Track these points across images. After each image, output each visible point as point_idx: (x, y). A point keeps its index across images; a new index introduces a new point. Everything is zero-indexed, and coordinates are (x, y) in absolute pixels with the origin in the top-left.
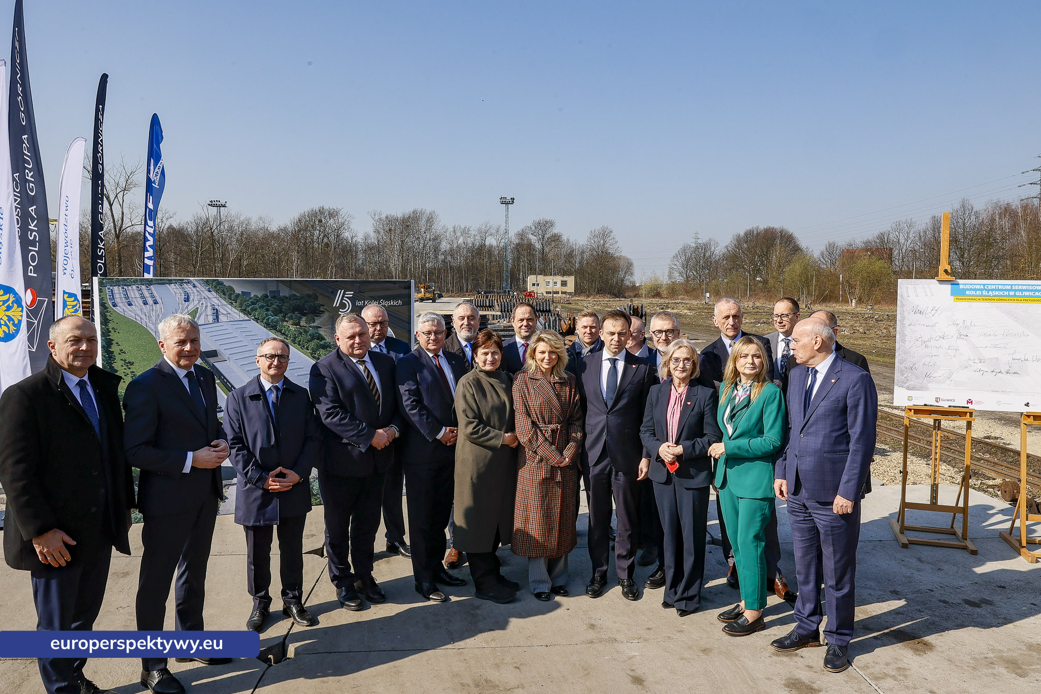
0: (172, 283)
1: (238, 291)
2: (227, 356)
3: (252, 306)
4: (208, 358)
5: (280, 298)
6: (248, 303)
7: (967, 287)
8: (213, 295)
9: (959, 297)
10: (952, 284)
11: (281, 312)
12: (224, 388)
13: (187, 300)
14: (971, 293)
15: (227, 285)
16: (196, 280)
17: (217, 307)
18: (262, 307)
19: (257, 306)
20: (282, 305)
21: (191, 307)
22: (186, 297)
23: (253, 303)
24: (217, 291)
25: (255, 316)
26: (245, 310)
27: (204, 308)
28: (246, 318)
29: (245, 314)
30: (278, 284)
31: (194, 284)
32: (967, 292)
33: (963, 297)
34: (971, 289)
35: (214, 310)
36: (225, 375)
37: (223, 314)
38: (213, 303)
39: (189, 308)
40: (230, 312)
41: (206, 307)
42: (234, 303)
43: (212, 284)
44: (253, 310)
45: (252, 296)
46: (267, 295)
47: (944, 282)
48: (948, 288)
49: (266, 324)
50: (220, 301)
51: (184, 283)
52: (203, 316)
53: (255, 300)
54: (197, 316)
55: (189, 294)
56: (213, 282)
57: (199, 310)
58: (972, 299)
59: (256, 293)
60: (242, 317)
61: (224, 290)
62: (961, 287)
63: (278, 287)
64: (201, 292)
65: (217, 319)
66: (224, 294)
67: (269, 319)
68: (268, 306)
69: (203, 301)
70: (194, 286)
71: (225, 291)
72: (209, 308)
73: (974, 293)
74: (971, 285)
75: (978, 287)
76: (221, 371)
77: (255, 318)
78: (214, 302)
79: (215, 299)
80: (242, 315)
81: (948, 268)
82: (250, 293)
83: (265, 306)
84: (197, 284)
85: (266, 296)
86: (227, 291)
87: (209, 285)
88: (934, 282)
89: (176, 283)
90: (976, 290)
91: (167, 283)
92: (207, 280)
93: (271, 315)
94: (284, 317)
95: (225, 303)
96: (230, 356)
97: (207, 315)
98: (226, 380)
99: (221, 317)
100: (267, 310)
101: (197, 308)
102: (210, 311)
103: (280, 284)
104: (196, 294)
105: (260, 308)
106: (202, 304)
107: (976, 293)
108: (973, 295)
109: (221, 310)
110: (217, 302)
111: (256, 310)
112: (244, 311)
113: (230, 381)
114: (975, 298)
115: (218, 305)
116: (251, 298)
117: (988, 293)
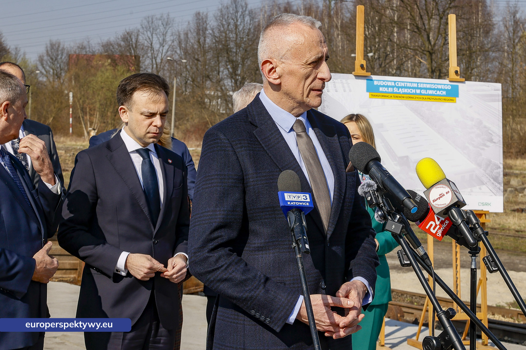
7: (381, 83)
9: (374, 94)
10: (367, 80)
14: (384, 89)
32: (381, 89)
33: (377, 94)
34: (384, 86)
47: (360, 78)
48: (363, 82)
58: (385, 96)
62: (376, 83)
73: (386, 89)
74: (384, 81)
75: (389, 84)
81: (364, 62)
88: (350, 77)
90: (388, 87)
107: (388, 90)
108: (386, 92)
114: (388, 95)
117: (398, 90)
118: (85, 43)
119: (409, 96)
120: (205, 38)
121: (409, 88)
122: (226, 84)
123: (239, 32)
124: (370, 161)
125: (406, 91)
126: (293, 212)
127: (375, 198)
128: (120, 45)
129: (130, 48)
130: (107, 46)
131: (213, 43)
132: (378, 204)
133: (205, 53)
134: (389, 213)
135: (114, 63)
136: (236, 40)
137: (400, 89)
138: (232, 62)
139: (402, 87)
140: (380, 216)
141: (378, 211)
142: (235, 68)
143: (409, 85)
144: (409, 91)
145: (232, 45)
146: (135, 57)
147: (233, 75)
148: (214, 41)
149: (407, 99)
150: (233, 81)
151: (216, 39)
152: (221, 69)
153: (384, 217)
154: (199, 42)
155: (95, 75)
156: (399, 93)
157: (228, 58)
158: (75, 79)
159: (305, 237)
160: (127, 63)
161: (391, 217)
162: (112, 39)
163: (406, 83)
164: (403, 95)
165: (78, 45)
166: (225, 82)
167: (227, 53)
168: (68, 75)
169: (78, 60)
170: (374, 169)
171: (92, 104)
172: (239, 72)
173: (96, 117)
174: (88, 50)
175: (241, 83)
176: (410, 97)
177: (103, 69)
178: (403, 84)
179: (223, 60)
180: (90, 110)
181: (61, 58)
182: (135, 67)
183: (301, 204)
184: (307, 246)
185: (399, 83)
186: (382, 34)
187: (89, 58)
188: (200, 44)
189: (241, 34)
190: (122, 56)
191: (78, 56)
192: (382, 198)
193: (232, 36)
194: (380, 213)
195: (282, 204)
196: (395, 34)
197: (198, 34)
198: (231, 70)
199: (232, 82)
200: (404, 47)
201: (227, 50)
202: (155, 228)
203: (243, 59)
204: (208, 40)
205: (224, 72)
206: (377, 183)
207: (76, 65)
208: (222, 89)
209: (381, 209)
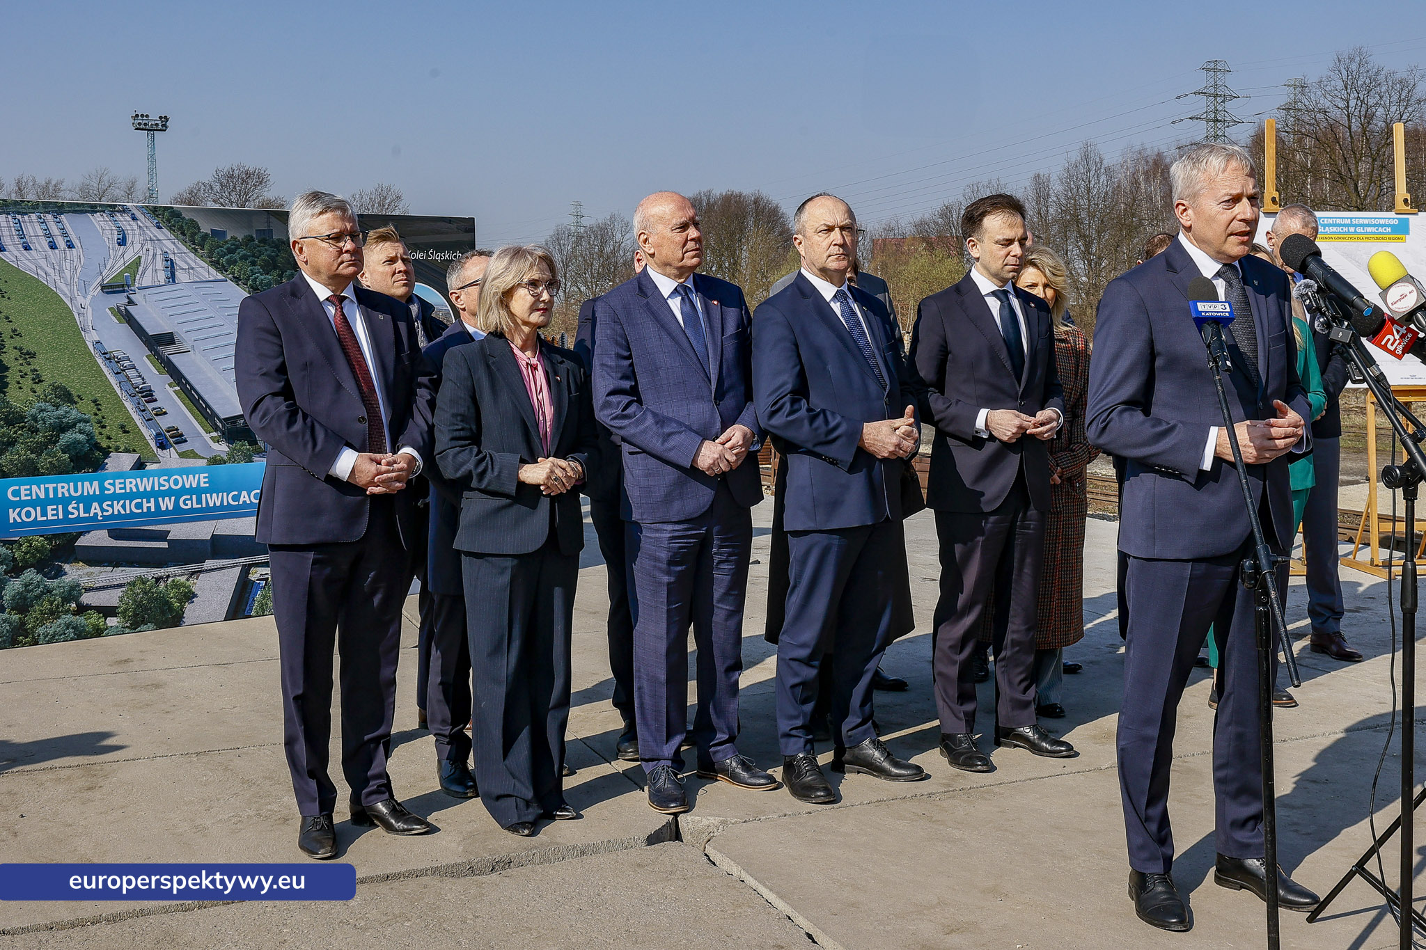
0: (96, 212)
1: (206, 228)
2: (190, 343)
3: (229, 256)
4: (160, 346)
5: (273, 242)
6: (222, 251)
8: (166, 236)
11: (275, 268)
12: (187, 401)
13: (122, 242)
15: (187, 218)
16: (136, 207)
17: (171, 256)
18: (244, 258)
19: (236, 256)
20: (277, 256)
21: (130, 254)
22: (121, 237)
23: (230, 251)
24: (171, 229)
25: (233, 273)
26: (218, 262)
27: (150, 257)
28: (220, 277)
29: (217, 269)
30: (268, 218)
31: (133, 214)
35: (167, 261)
36: (189, 378)
37: (182, 269)
38: (166, 250)
39: (127, 257)
40: (193, 265)
41: (155, 255)
42: (199, 250)
43: (163, 215)
44: (232, 262)
45: (229, 238)
46: (252, 237)
49: (252, 287)
50: (176, 246)
51: (117, 211)
52: (149, 273)
53: (234, 245)
54: (140, 272)
55: (126, 232)
56: (164, 211)
57: (143, 260)
59: (235, 233)
60: (213, 276)
61: (182, 227)
63: (269, 222)
64: (145, 229)
65: (172, 278)
66: (183, 234)
67: (256, 278)
68: (254, 256)
69: (149, 245)
70: (134, 219)
71: (185, 227)
72: (159, 258)
76: (182, 369)
77: (234, 277)
78: (167, 248)
79: (169, 242)
80: (212, 271)
81: (1276, 195)
82: (224, 233)
83: (249, 256)
84: (138, 214)
85: (251, 239)
86: (188, 228)
87: (157, 216)
89: (104, 212)
91: (88, 212)
92: (155, 207)
93: (259, 272)
94: (281, 276)
95: (184, 249)
96: (195, 344)
97: (156, 270)
98: (190, 385)
99: (178, 274)
100: (253, 263)
101: (140, 258)
102: (160, 264)
103: (273, 219)
104: (138, 231)
105: (241, 259)
106: (148, 250)
109: (179, 262)
110: (172, 247)
111: (235, 262)
112: (215, 264)
113: (197, 387)
115: (174, 253)
116: (227, 242)
117: (1324, 229)
118: (893, 224)
119: (1339, 236)
120: (1047, 208)
121: (1340, 225)
122: (1077, 266)
123: (1092, 197)
124: (1307, 256)
125: (1335, 229)
126: (1208, 324)
127: (1315, 301)
128: (936, 224)
129: (950, 227)
130: (921, 226)
131: (1059, 214)
132: (1319, 309)
133: (1048, 226)
134: (1334, 318)
135: (931, 246)
136: (1089, 209)
137: (1327, 228)
138: (1083, 236)
139: (1329, 225)
140: (1323, 324)
141: (1318, 318)
142: (1088, 246)
143: (1338, 221)
144: (1339, 229)
145: (1083, 214)
146: (957, 238)
147: (1086, 254)
148: (1059, 210)
149: (1337, 240)
150: (1086, 262)
151: (1063, 208)
152: (1070, 248)
153: (1328, 325)
154: (1039, 213)
155: (907, 263)
156: (1326, 233)
157: (1079, 232)
158: (883, 269)
159: (1225, 353)
160: (947, 246)
161: (1336, 324)
162: (927, 216)
163: (1334, 220)
164: (1330, 236)
165: (884, 226)
166: (1077, 263)
167: (1078, 226)
168: (872, 265)
169: (885, 246)
170: (1313, 266)
171: (905, 300)
172: (1094, 250)
173: (910, 317)
174: (896, 231)
175: (1096, 263)
176: (1340, 238)
177: (917, 255)
178: (1330, 221)
179: (1073, 236)
180: (902, 308)
181: (863, 244)
182: (957, 251)
183: (1218, 314)
184: (1229, 363)
185: (1325, 219)
186: (1290, 187)
187: (899, 243)
188: (1041, 216)
189: (1096, 199)
190: (940, 237)
191: (884, 241)
192: (1325, 302)
193: (1084, 202)
194: (1322, 320)
195: (1194, 316)
196: (1309, 187)
197: (1038, 203)
198: (1083, 248)
199: (1084, 263)
200: (1321, 203)
201: (1077, 221)
202: (1020, 386)
203: (1098, 232)
204: (1051, 210)
205: (1074, 252)
206: (1317, 282)
207: (883, 253)
208: (1072, 274)
209: (1323, 314)
